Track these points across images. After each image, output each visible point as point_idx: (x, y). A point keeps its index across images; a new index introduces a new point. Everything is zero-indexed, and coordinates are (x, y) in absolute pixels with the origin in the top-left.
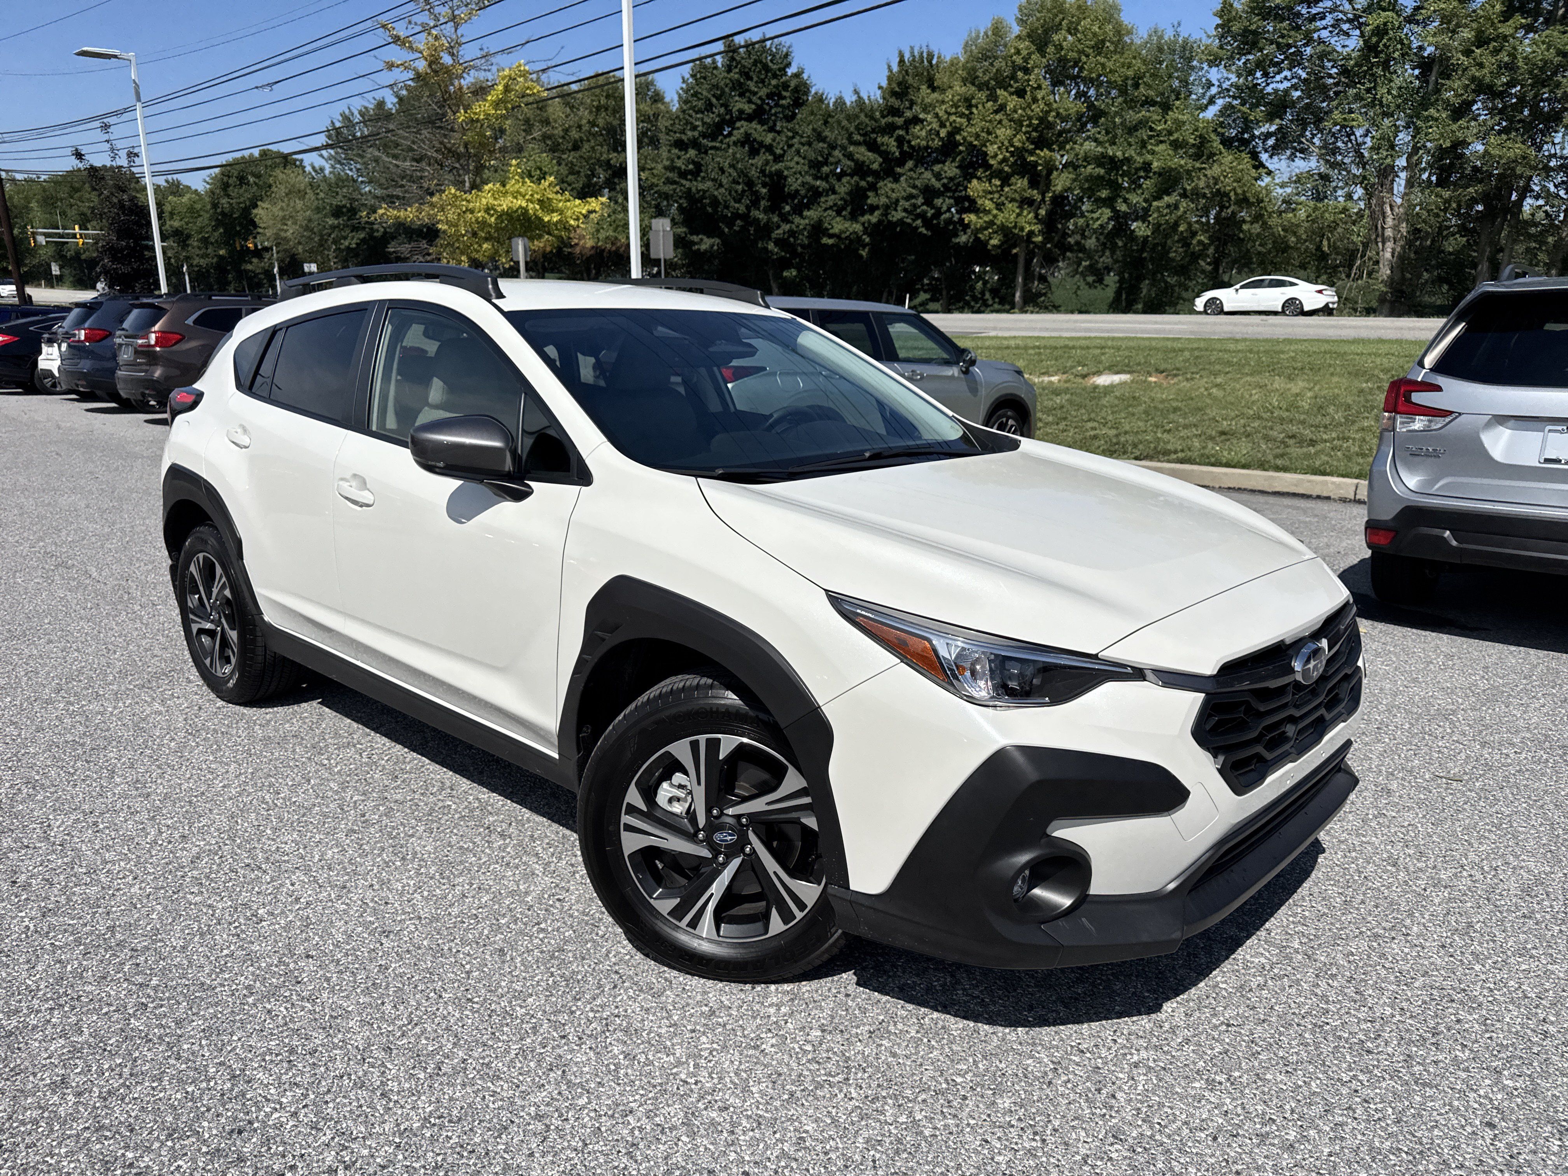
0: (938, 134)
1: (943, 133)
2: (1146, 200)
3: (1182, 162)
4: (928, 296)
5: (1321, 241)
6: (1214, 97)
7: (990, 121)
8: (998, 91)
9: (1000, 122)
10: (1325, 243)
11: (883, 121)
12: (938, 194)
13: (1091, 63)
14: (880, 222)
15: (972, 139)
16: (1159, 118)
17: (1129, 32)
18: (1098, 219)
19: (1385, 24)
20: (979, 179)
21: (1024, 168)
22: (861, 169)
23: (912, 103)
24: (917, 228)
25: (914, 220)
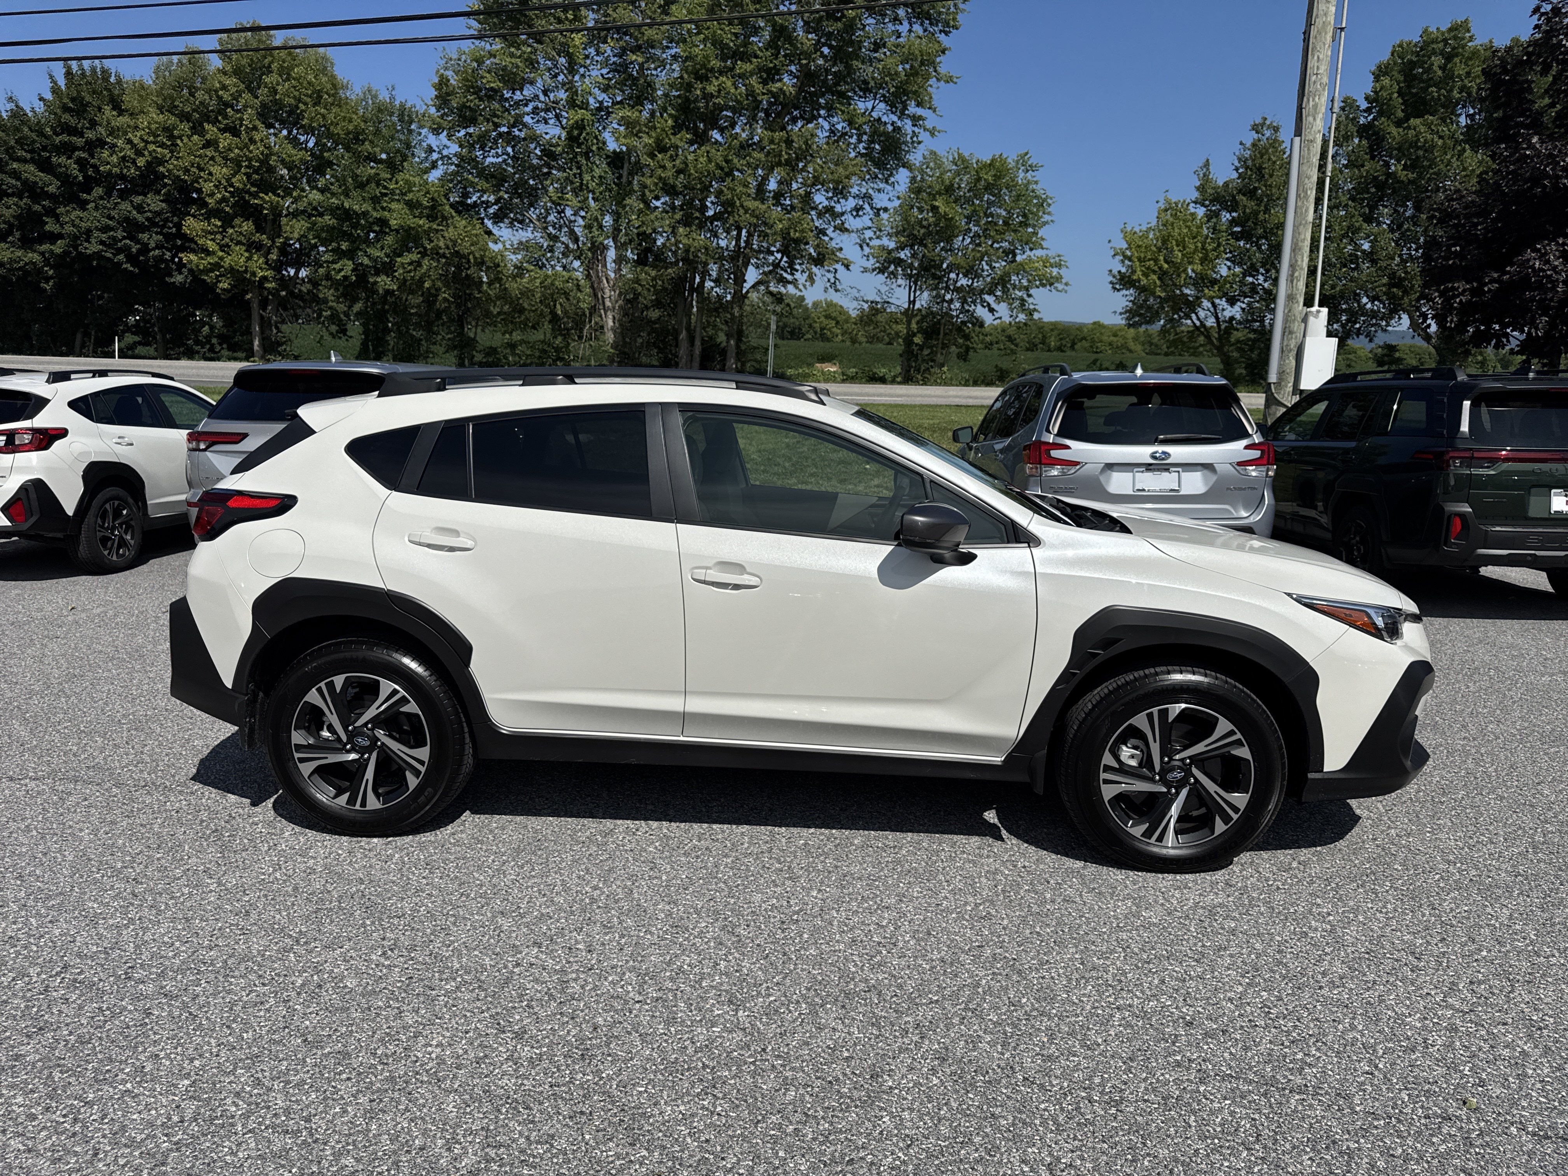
0: (134, 162)
1: (141, 162)
2: (387, 256)
3: (421, 222)
4: (137, 338)
5: (555, 305)
6: (436, 161)
7: (200, 156)
8: (206, 125)
9: (212, 158)
10: (558, 306)
11: (58, 140)
12: (142, 228)
13: (310, 113)
14: (66, 253)
15: (181, 173)
16: (389, 176)
17: (345, 87)
18: (340, 270)
19: (583, 120)
20: (194, 216)
21: (245, 210)
22: (33, 191)
23: (93, 124)
24: (120, 264)
25: (115, 255)
